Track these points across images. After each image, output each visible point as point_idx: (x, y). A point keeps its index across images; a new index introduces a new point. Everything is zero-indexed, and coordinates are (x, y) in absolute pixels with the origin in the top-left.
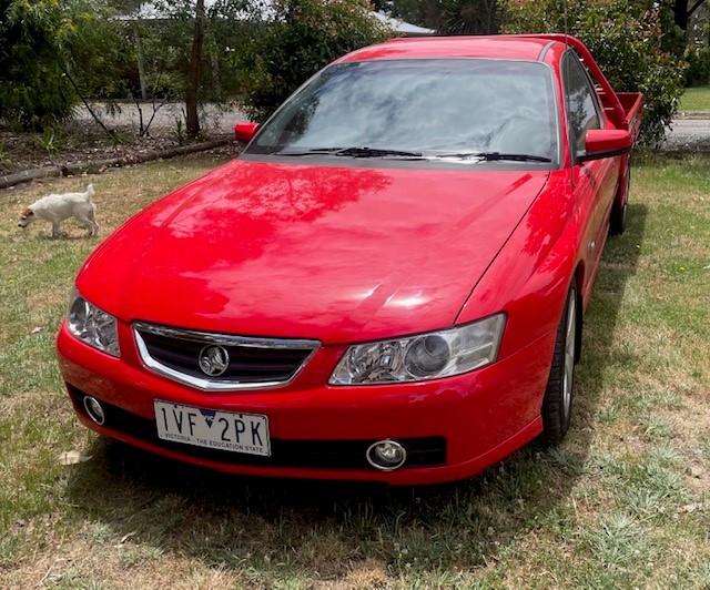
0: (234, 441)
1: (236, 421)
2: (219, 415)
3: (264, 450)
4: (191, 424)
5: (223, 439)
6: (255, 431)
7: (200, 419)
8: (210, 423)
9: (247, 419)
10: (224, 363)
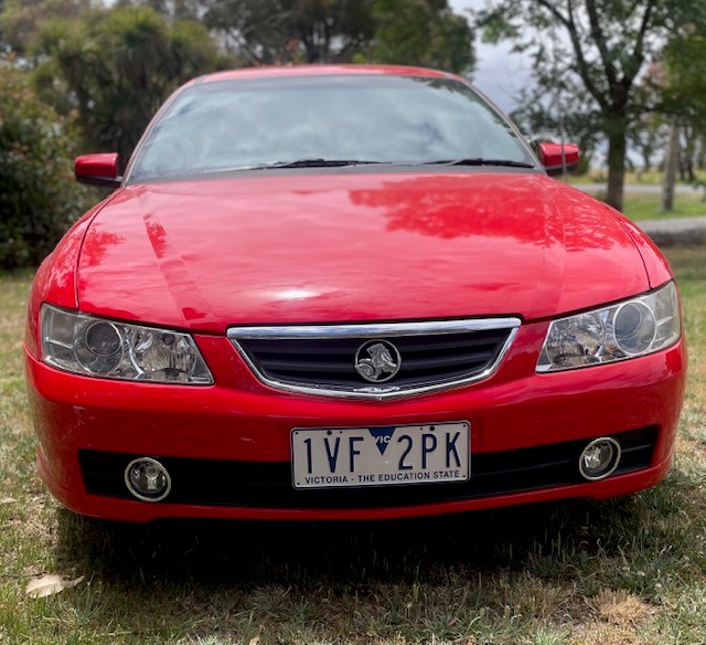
0: (417, 468)
1: (424, 437)
2: (398, 432)
3: (462, 473)
4: (353, 453)
5: (401, 467)
6: (450, 446)
7: (368, 442)
8: (382, 447)
9: (440, 431)
10: (395, 361)
